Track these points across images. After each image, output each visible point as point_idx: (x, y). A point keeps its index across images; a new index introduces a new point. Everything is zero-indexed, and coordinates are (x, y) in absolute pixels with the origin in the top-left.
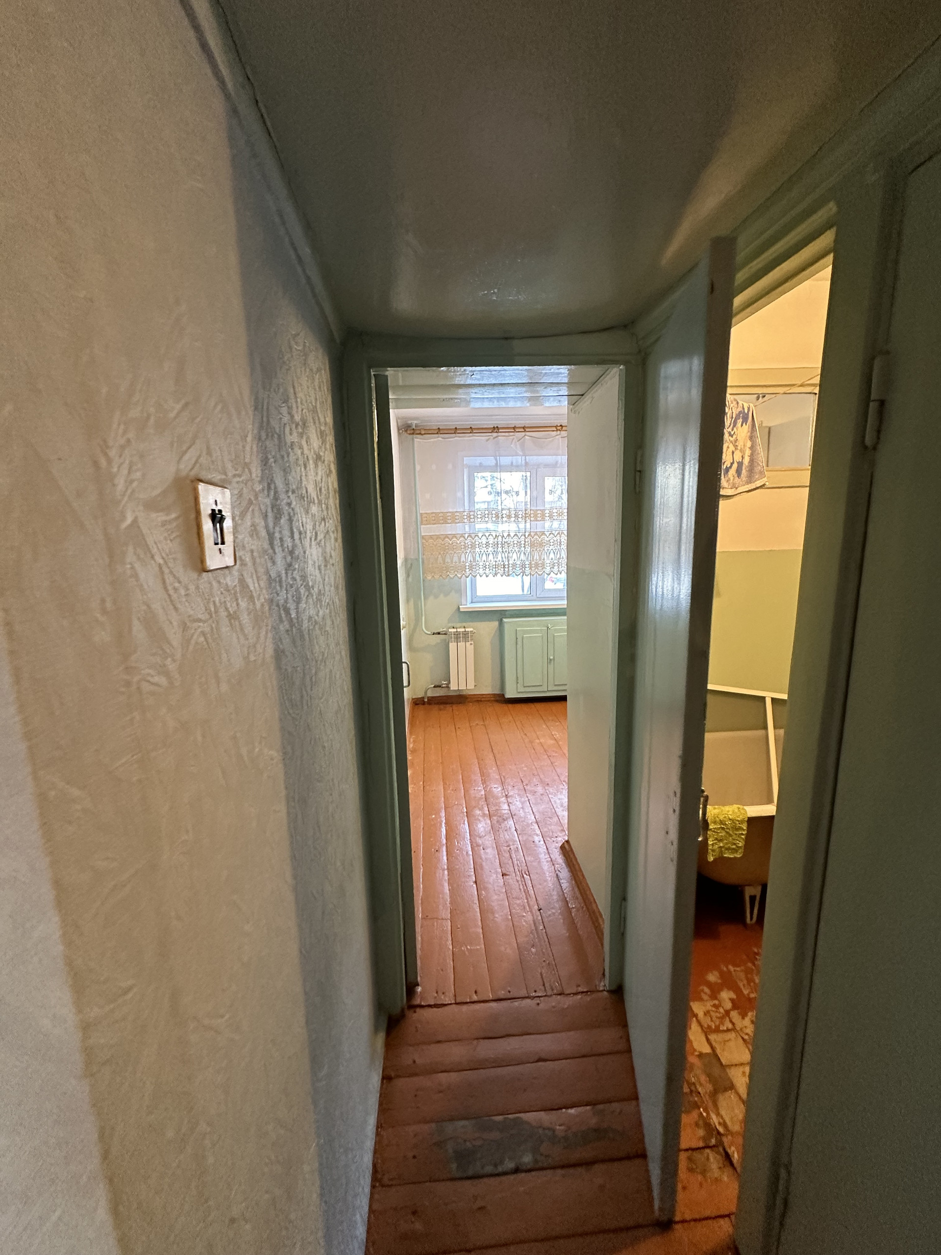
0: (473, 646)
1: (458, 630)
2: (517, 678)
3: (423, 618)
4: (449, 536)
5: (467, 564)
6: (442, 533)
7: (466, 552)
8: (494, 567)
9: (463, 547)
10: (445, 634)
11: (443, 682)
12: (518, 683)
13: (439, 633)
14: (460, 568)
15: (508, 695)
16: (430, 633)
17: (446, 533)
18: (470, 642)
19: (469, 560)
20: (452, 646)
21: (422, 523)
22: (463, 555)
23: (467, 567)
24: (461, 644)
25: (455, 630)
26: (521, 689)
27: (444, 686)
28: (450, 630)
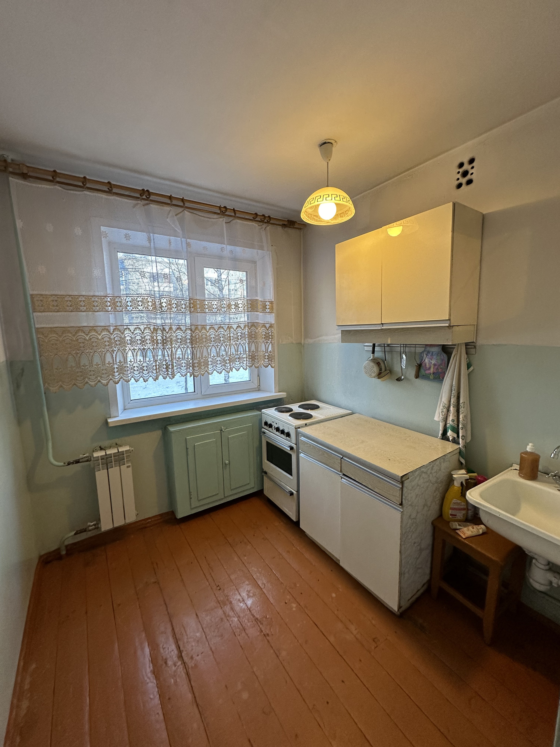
0: (130, 469)
1: (109, 452)
2: (190, 492)
3: (50, 444)
4: (85, 329)
5: (116, 366)
6: (72, 325)
7: (113, 351)
8: (155, 368)
9: (107, 343)
10: (87, 461)
11: (89, 524)
12: (191, 498)
13: (77, 462)
14: (104, 372)
15: (180, 515)
16: (62, 464)
17: (79, 325)
18: (126, 465)
19: (118, 361)
20: (101, 476)
21: (34, 311)
22: (108, 355)
23: (116, 370)
24: (114, 471)
25: (103, 453)
26: (195, 504)
27: (90, 528)
28: (95, 455)
